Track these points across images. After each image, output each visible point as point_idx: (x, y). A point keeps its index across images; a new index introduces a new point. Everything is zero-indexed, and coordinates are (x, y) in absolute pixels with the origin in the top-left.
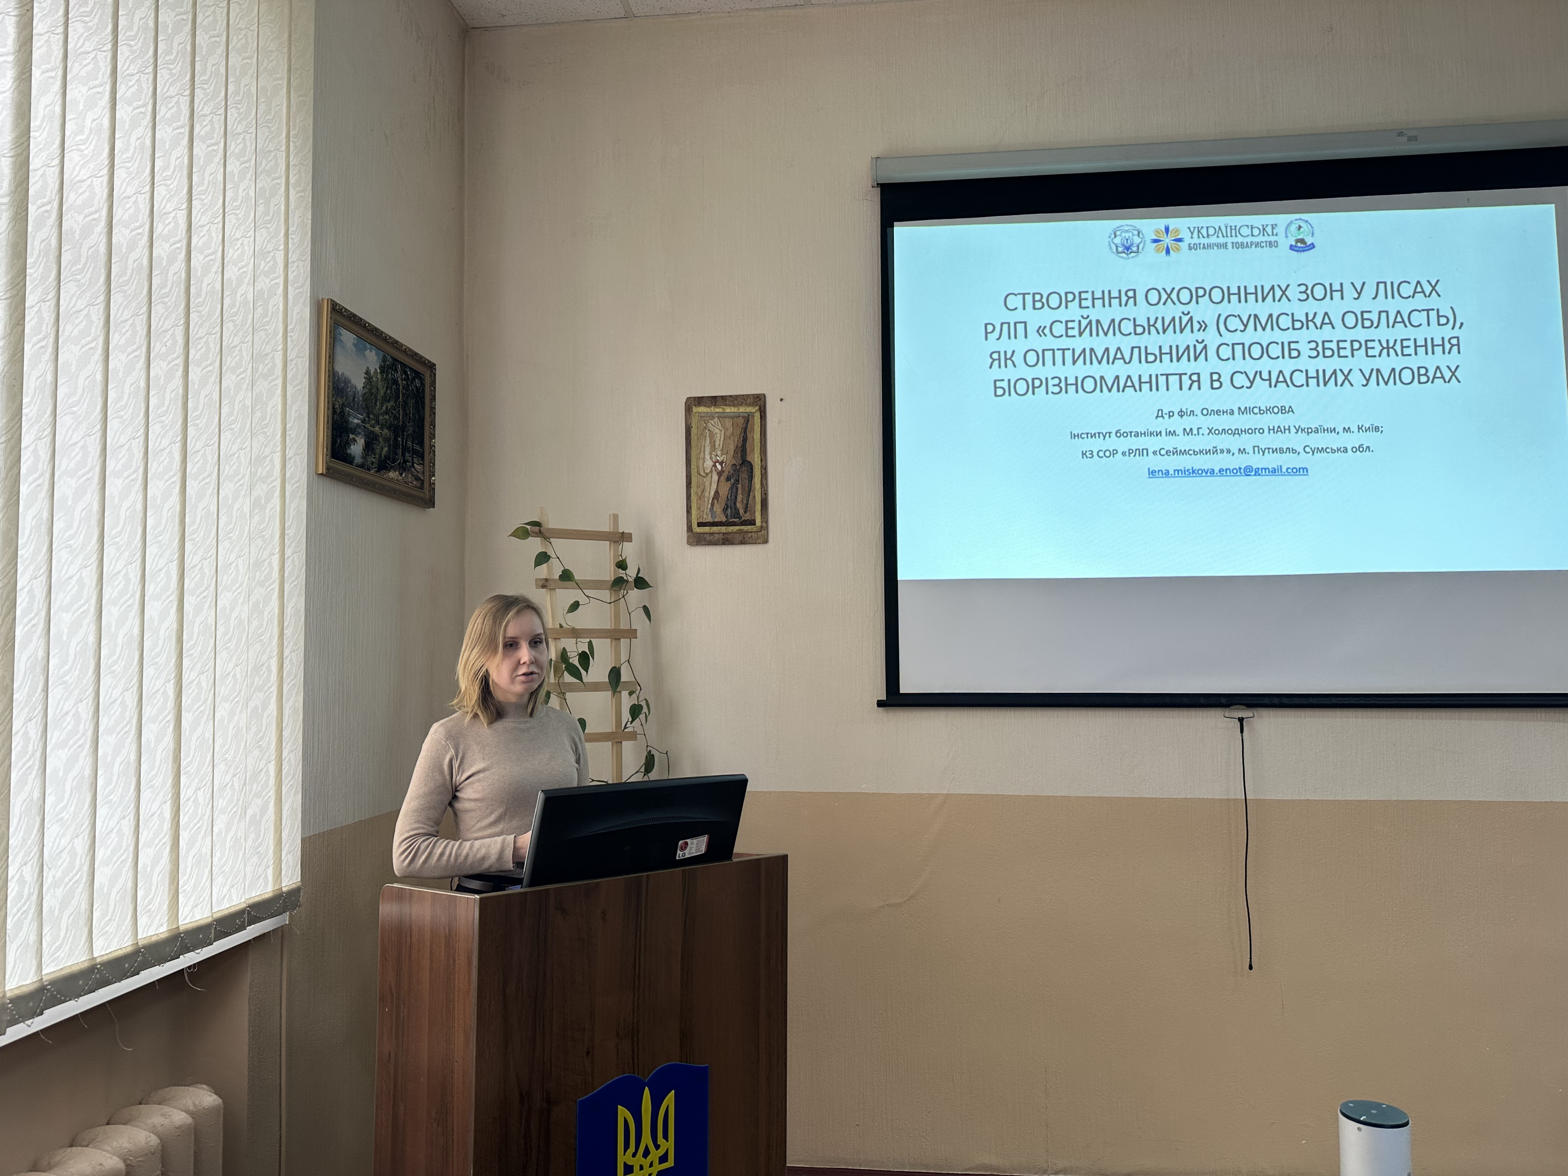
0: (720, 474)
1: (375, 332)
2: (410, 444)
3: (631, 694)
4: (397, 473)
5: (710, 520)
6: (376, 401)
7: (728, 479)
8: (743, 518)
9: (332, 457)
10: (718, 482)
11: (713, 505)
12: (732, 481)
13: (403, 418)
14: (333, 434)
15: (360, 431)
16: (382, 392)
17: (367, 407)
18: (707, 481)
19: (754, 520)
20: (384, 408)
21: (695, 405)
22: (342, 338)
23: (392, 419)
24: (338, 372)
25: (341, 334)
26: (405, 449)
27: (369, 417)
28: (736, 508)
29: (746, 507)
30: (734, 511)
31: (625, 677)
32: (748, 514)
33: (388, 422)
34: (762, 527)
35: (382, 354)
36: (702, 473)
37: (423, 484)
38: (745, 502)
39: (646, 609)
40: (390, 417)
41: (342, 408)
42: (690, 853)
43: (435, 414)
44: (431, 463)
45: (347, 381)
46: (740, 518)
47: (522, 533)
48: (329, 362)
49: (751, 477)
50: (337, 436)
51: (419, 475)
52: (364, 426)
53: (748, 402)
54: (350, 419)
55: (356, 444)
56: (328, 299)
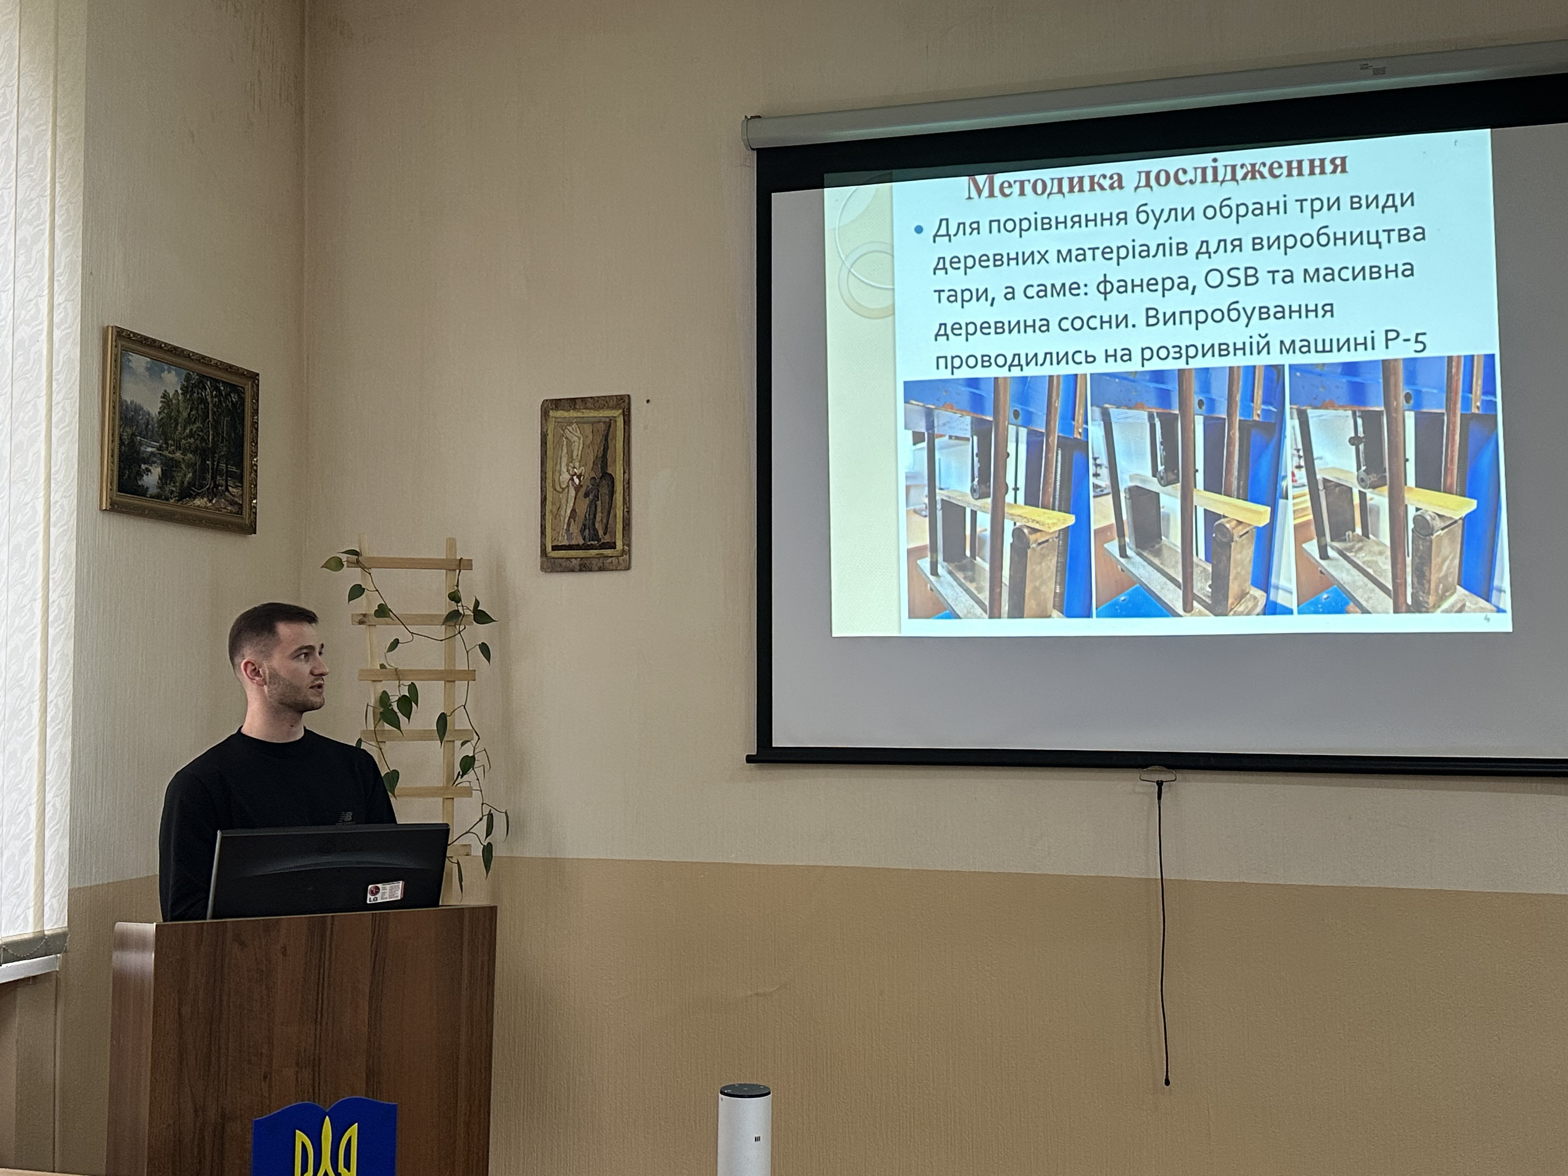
0: (578, 489)
1: (175, 351)
2: (223, 466)
3: (464, 743)
4: (205, 499)
5: (566, 543)
6: (177, 424)
7: (586, 495)
8: (603, 541)
9: (119, 491)
10: (575, 499)
11: (569, 525)
12: (591, 497)
13: (213, 439)
14: (120, 467)
15: (155, 459)
16: (185, 414)
17: (164, 433)
18: (563, 497)
19: (615, 543)
20: (188, 431)
21: (553, 409)
22: (130, 364)
23: (198, 442)
24: (126, 401)
25: (129, 361)
26: (216, 472)
27: (167, 443)
28: (595, 530)
29: (606, 528)
30: (592, 532)
31: (458, 723)
32: (608, 536)
33: (193, 446)
34: (623, 550)
35: (184, 372)
36: (558, 488)
37: (241, 508)
38: (605, 521)
39: (484, 647)
40: (195, 440)
41: (131, 438)
43: (257, 429)
44: (251, 484)
45: (138, 409)
46: (599, 540)
47: (336, 563)
48: (114, 393)
49: (612, 493)
50: (125, 468)
51: (236, 499)
52: (160, 454)
53: (611, 404)
54: (142, 449)
55: (149, 473)
56: (112, 327)
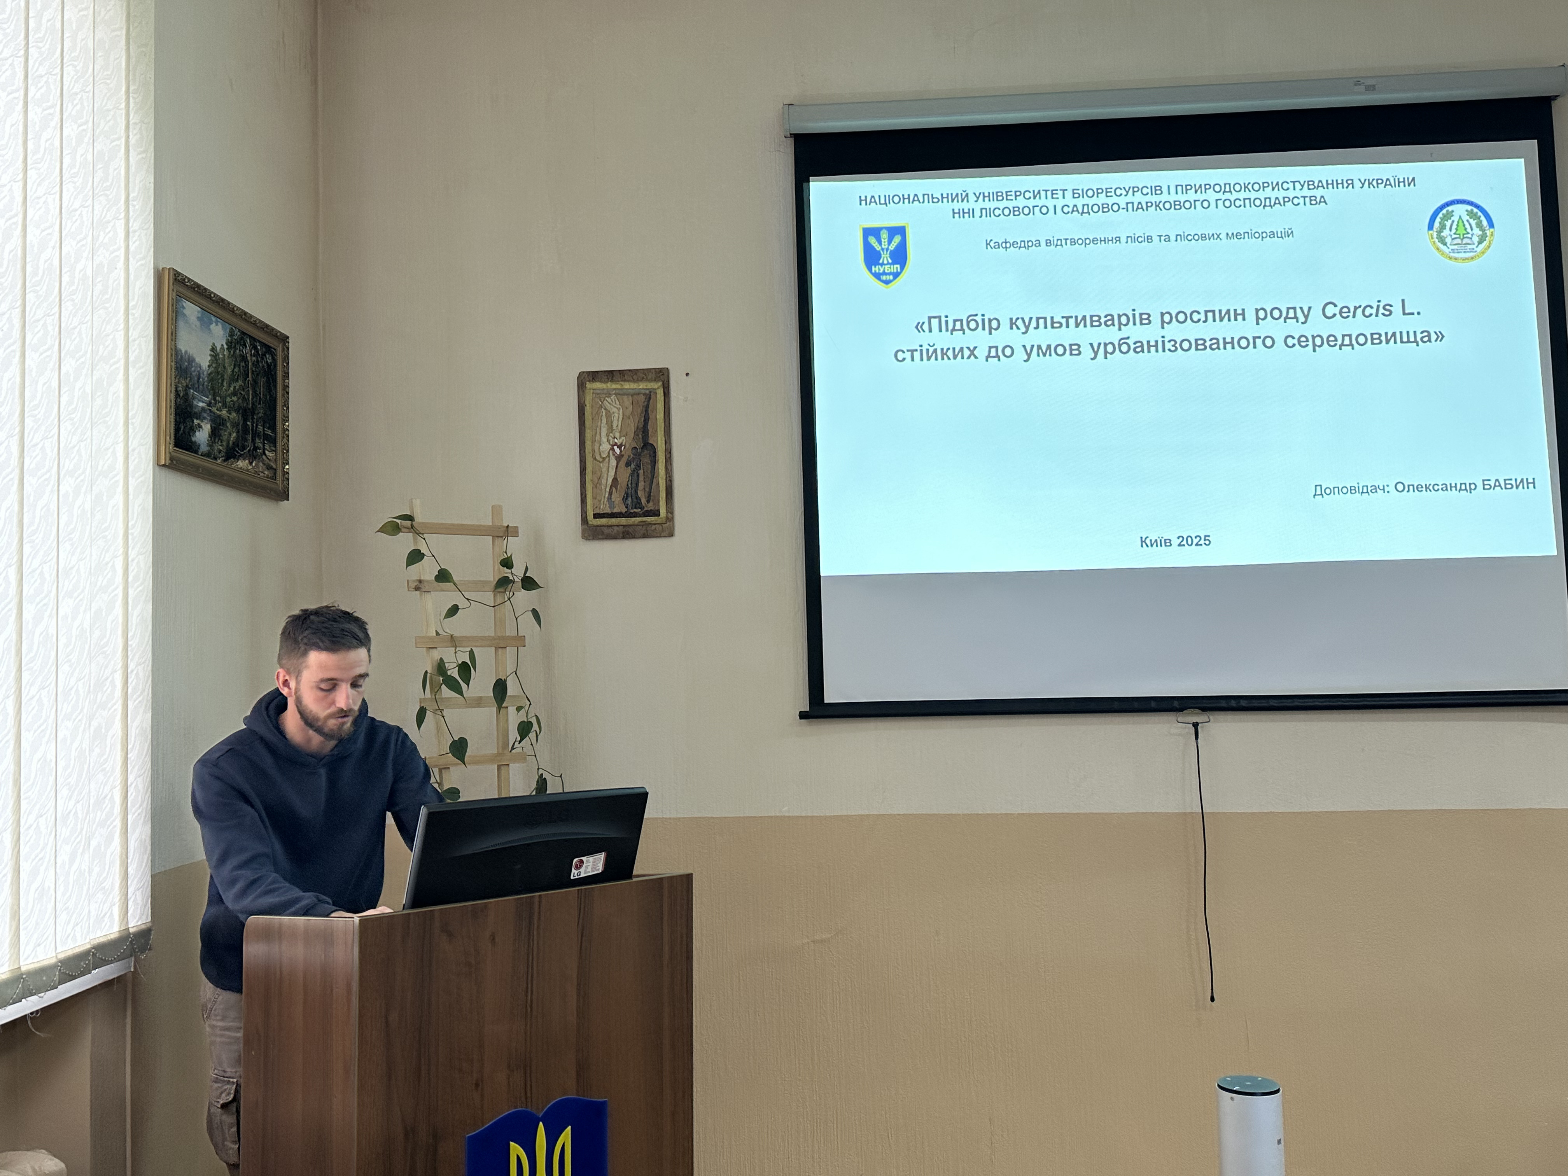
0: (619, 458)
1: (222, 303)
2: (260, 428)
3: (519, 709)
4: (247, 461)
5: (608, 511)
6: (223, 381)
7: (628, 464)
8: (646, 509)
9: (176, 446)
10: (616, 468)
11: (611, 493)
12: (633, 466)
13: (252, 399)
14: (176, 420)
15: (205, 415)
16: (229, 371)
17: (213, 388)
18: (604, 466)
19: (659, 511)
20: (232, 389)
21: (589, 381)
22: (185, 311)
23: (240, 401)
24: (181, 351)
25: (184, 308)
26: (255, 434)
27: (215, 399)
28: (638, 498)
29: (649, 496)
30: (635, 500)
31: (512, 689)
32: (651, 504)
33: (236, 405)
34: (667, 518)
35: (229, 327)
36: (598, 458)
37: (275, 474)
38: (647, 490)
39: (535, 613)
40: (239, 399)
41: (186, 390)
42: (585, 872)
43: (288, 393)
44: (284, 449)
45: (191, 360)
46: (642, 508)
47: (392, 529)
48: (172, 340)
49: (654, 462)
50: (180, 423)
51: (272, 464)
52: (210, 410)
53: (649, 377)
54: (195, 403)
55: (201, 430)
56: (169, 269)
